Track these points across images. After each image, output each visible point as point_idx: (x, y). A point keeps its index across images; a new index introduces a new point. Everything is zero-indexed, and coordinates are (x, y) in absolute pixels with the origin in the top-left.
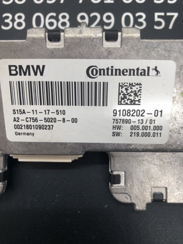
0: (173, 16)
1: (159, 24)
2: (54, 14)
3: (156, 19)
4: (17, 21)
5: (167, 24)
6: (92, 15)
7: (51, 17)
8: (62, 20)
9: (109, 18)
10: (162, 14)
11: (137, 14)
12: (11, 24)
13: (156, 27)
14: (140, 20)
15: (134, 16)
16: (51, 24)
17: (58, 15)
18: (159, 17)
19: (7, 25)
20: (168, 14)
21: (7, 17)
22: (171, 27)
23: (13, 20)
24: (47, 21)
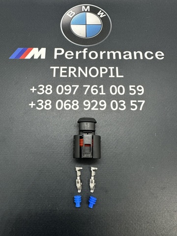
0: (142, 102)
1: (134, 107)
2: (70, 101)
3: (132, 104)
4: (47, 104)
5: (139, 107)
6: (92, 102)
7: (68, 103)
8: (74, 104)
9: (103, 103)
10: (135, 101)
11: (120, 101)
12: (42, 106)
13: (132, 109)
14: (122, 105)
15: (118, 102)
16: (67, 107)
17: (72, 101)
18: (133, 103)
19: (40, 107)
20: (139, 101)
21: (40, 102)
22: (141, 109)
23: (44, 104)
24: (65, 105)
